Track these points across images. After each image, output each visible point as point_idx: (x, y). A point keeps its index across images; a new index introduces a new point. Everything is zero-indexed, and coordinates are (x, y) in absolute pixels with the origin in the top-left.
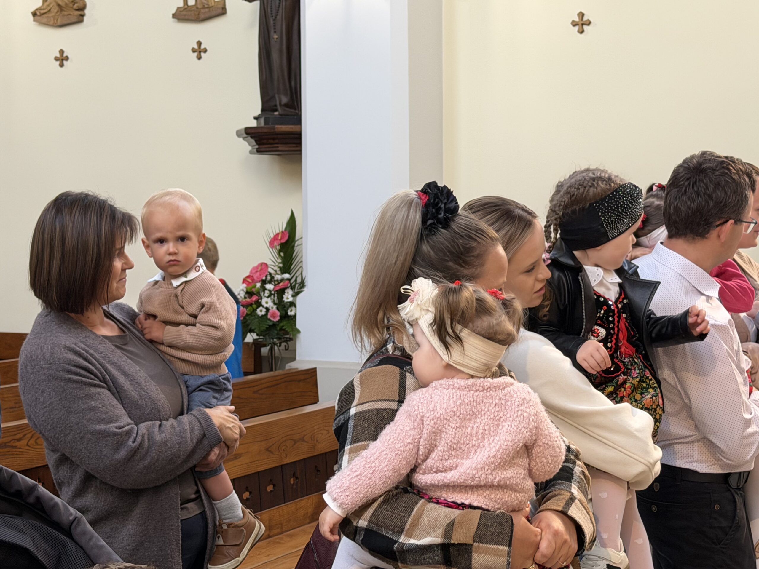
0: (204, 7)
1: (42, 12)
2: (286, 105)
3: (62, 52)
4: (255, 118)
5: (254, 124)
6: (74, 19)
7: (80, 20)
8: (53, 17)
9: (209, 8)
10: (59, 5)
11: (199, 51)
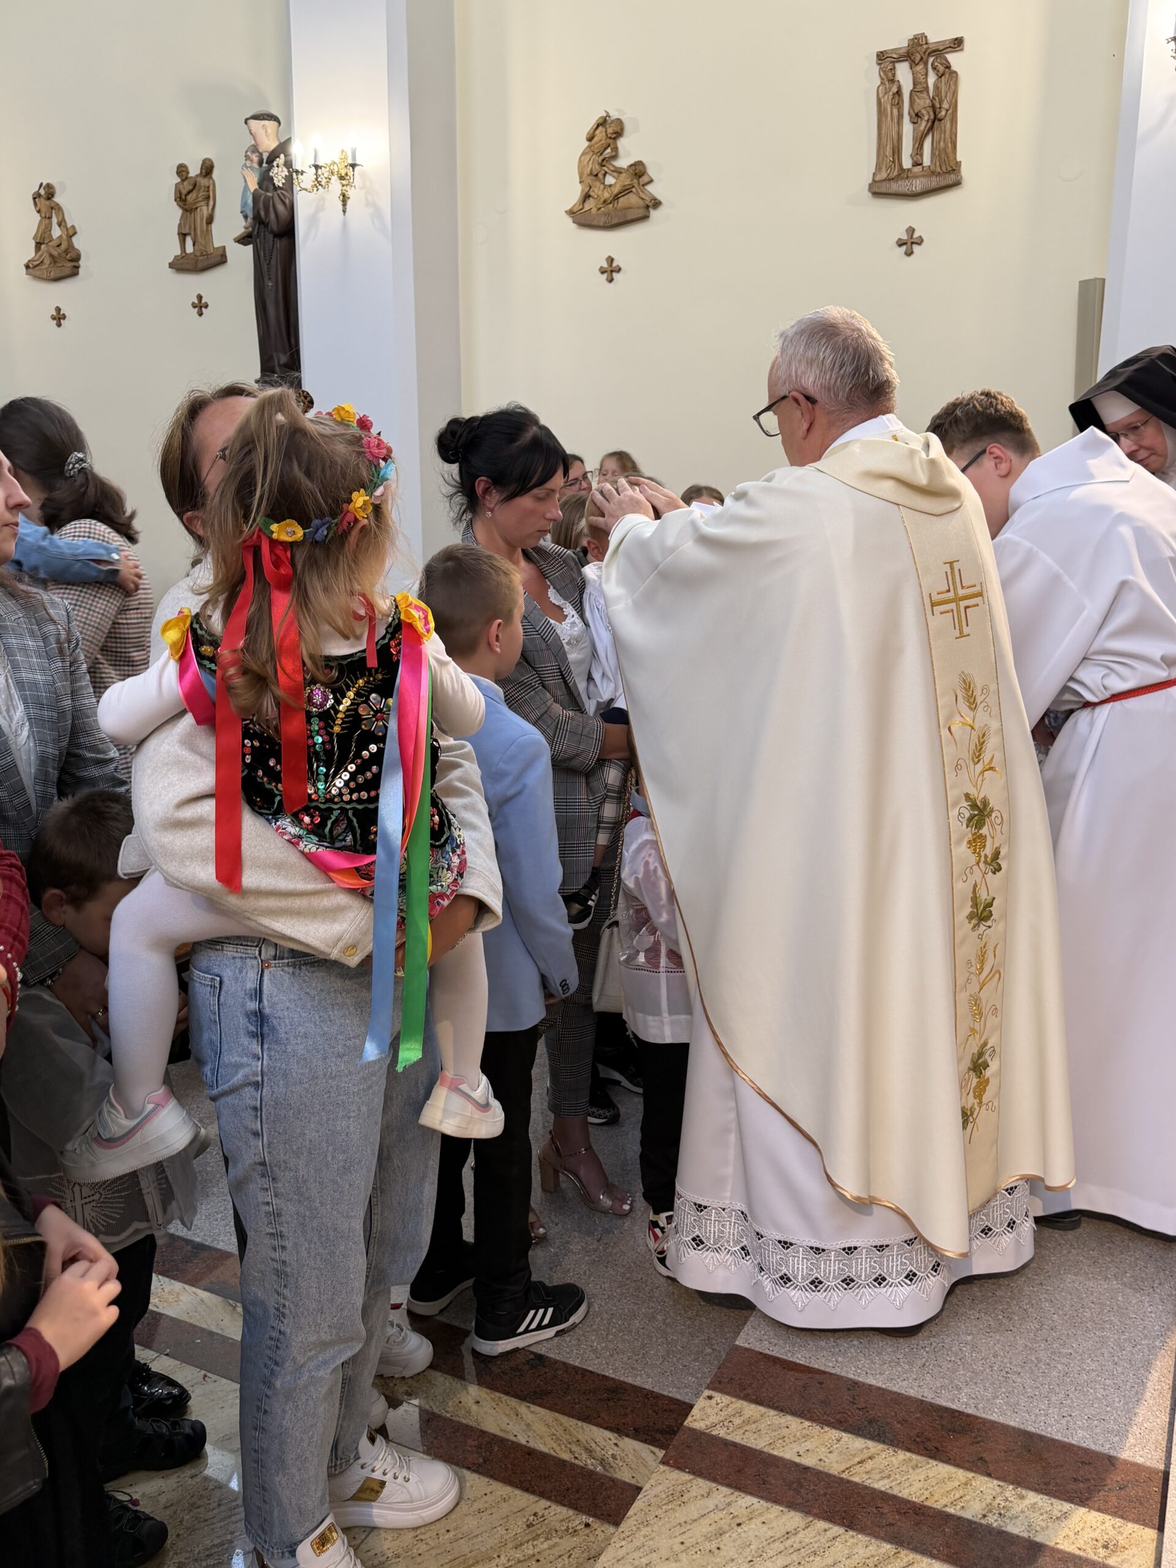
0: (202, 255)
1: (35, 263)
2: (285, 366)
3: (58, 310)
6: (68, 271)
7: (74, 272)
8: (46, 269)
9: (207, 255)
10: (51, 256)
11: (200, 306)
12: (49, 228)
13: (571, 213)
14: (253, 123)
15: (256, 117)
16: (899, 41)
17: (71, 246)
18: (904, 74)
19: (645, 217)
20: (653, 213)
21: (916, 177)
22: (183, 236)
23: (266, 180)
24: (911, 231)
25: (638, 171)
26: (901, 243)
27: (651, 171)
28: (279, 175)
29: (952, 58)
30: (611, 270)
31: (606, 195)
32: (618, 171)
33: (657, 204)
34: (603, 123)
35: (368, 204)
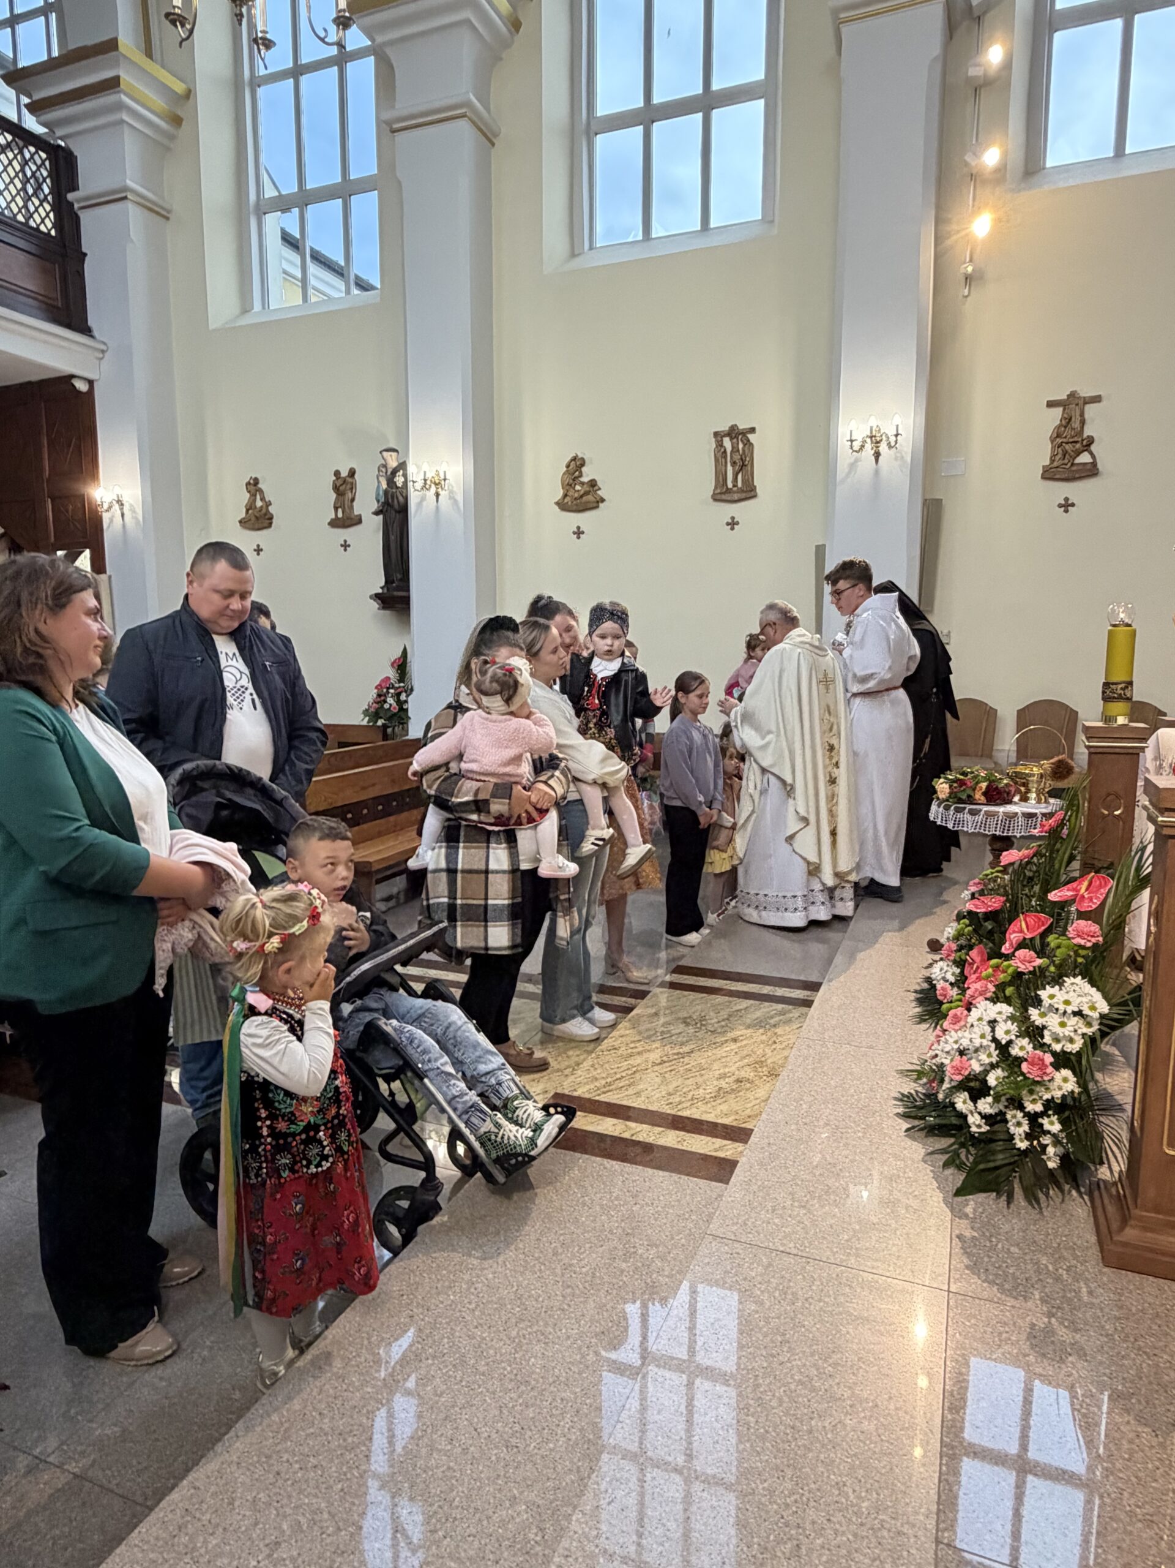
0: (348, 519)
1: (246, 520)
2: (401, 580)
3: (259, 545)
4: (382, 588)
5: (380, 591)
6: (266, 525)
7: (270, 525)
8: (252, 523)
9: (351, 518)
10: (255, 516)
11: (345, 546)
12: (255, 500)
13: (557, 503)
14: (385, 454)
15: (387, 450)
16: (724, 427)
17: (268, 511)
18: (727, 443)
19: (597, 507)
20: (601, 505)
21: (735, 492)
22: (336, 509)
23: (391, 482)
24: (733, 518)
25: (593, 484)
26: (728, 524)
27: (599, 484)
28: (399, 480)
29: (750, 436)
30: (579, 533)
31: (576, 495)
32: (582, 484)
33: (603, 500)
34: (574, 459)
35: (450, 498)
